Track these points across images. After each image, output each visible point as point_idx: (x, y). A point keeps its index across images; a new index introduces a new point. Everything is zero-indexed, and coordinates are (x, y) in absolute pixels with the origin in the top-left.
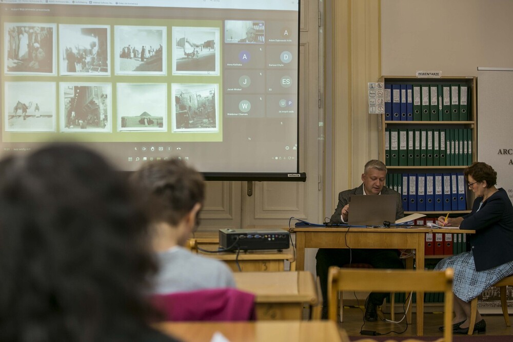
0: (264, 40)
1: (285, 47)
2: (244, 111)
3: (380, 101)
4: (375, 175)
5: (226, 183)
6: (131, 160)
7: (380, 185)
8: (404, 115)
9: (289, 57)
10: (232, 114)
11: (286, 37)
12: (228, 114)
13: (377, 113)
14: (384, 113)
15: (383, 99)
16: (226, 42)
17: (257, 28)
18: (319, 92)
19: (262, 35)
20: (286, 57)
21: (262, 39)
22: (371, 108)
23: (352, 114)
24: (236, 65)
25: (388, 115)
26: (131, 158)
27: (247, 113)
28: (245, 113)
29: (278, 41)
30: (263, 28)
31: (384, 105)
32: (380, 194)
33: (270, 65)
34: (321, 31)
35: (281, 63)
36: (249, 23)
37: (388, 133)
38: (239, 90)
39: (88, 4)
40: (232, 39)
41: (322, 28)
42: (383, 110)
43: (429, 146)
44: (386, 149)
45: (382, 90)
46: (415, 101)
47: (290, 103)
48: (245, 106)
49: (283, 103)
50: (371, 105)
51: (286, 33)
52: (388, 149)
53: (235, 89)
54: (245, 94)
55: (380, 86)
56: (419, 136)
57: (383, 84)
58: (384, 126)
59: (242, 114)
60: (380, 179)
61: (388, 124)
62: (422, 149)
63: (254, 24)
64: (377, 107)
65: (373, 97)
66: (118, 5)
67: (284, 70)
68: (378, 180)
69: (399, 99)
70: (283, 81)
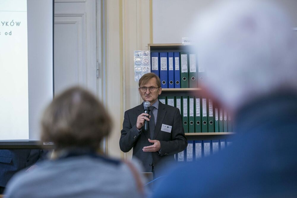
3: (146, 69)
8: (171, 82)
15: (149, 67)
18: (97, 62)
22: (137, 76)
23: (124, 83)
43: (197, 113)
45: (148, 58)
46: (182, 68)
50: (137, 73)
55: (145, 54)
56: (187, 103)
62: (190, 116)
65: (139, 65)
69: (166, 67)
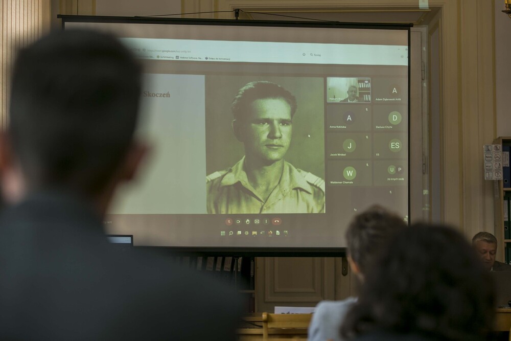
0: (370, 99)
1: (394, 107)
2: (349, 179)
3: (497, 166)
4: (485, 248)
5: (317, 259)
6: (224, 235)
7: (491, 259)
9: (397, 118)
10: (336, 183)
11: (395, 96)
12: (331, 182)
13: (493, 179)
14: (502, 179)
15: (501, 163)
16: (328, 102)
17: (362, 85)
18: (423, 155)
19: (368, 94)
20: (395, 117)
21: (368, 98)
22: (487, 174)
23: (464, 181)
24: (339, 127)
25: (506, 181)
26: (224, 232)
27: (352, 181)
28: (350, 181)
29: (386, 100)
30: (369, 86)
31: (502, 170)
32: (492, 270)
33: (377, 127)
34: (425, 85)
35: (390, 124)
36: (353, 81)
37: (506, 202)
38: (343, 155)
39: (175, 59)
40: (334, 98)
41: (425, 80)
42: (501, 176)
44: (505, 220)
45: (500, 153)
47: (400, 169)
48: (350, 173)
49: (392, 170)
50: (487, 170)
51: (395, 91)
52: (507, 220)
53: (339, 155)
54: (350, 160)
55: (497, 149)
57: (500, 146)
58: (502, 194)
59: (347, 183)
60: (491, 253)
61: (507, 192)
63: (359, 81)
64: (494, 173)
65: (490, 161)
66: (208, 60)
67: (393, 133)
68: (488, 253)
70: (392, 145)
